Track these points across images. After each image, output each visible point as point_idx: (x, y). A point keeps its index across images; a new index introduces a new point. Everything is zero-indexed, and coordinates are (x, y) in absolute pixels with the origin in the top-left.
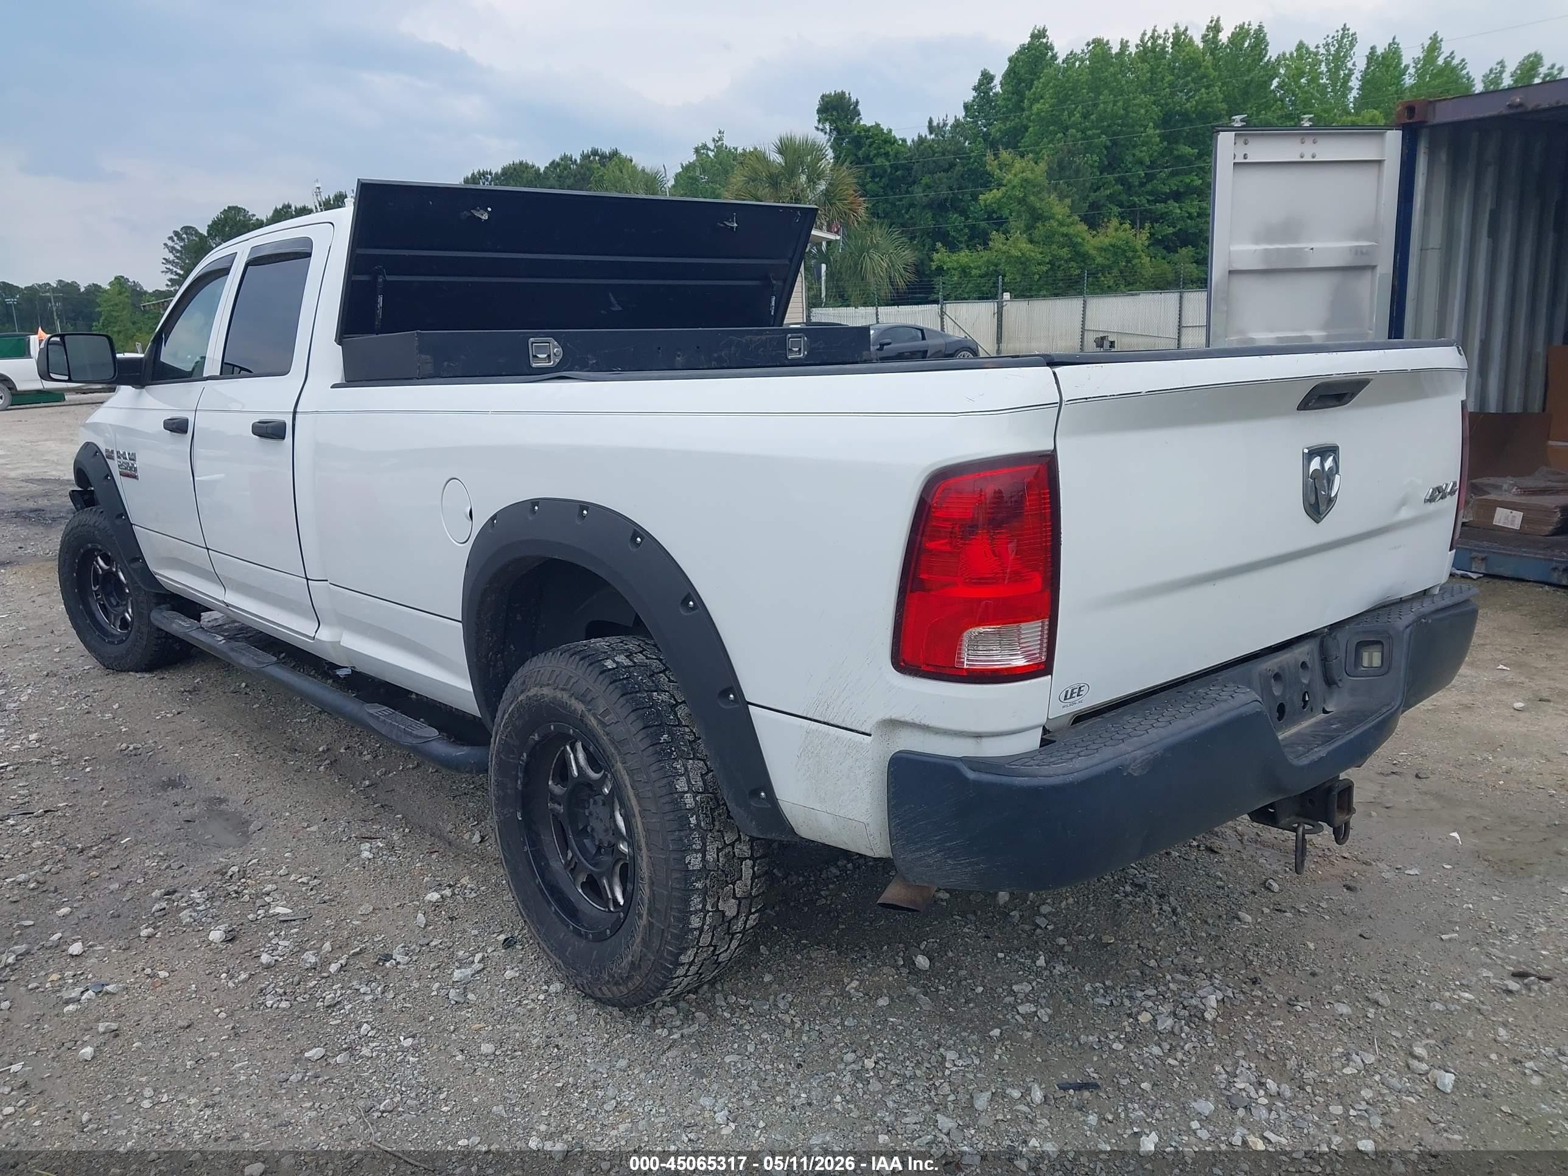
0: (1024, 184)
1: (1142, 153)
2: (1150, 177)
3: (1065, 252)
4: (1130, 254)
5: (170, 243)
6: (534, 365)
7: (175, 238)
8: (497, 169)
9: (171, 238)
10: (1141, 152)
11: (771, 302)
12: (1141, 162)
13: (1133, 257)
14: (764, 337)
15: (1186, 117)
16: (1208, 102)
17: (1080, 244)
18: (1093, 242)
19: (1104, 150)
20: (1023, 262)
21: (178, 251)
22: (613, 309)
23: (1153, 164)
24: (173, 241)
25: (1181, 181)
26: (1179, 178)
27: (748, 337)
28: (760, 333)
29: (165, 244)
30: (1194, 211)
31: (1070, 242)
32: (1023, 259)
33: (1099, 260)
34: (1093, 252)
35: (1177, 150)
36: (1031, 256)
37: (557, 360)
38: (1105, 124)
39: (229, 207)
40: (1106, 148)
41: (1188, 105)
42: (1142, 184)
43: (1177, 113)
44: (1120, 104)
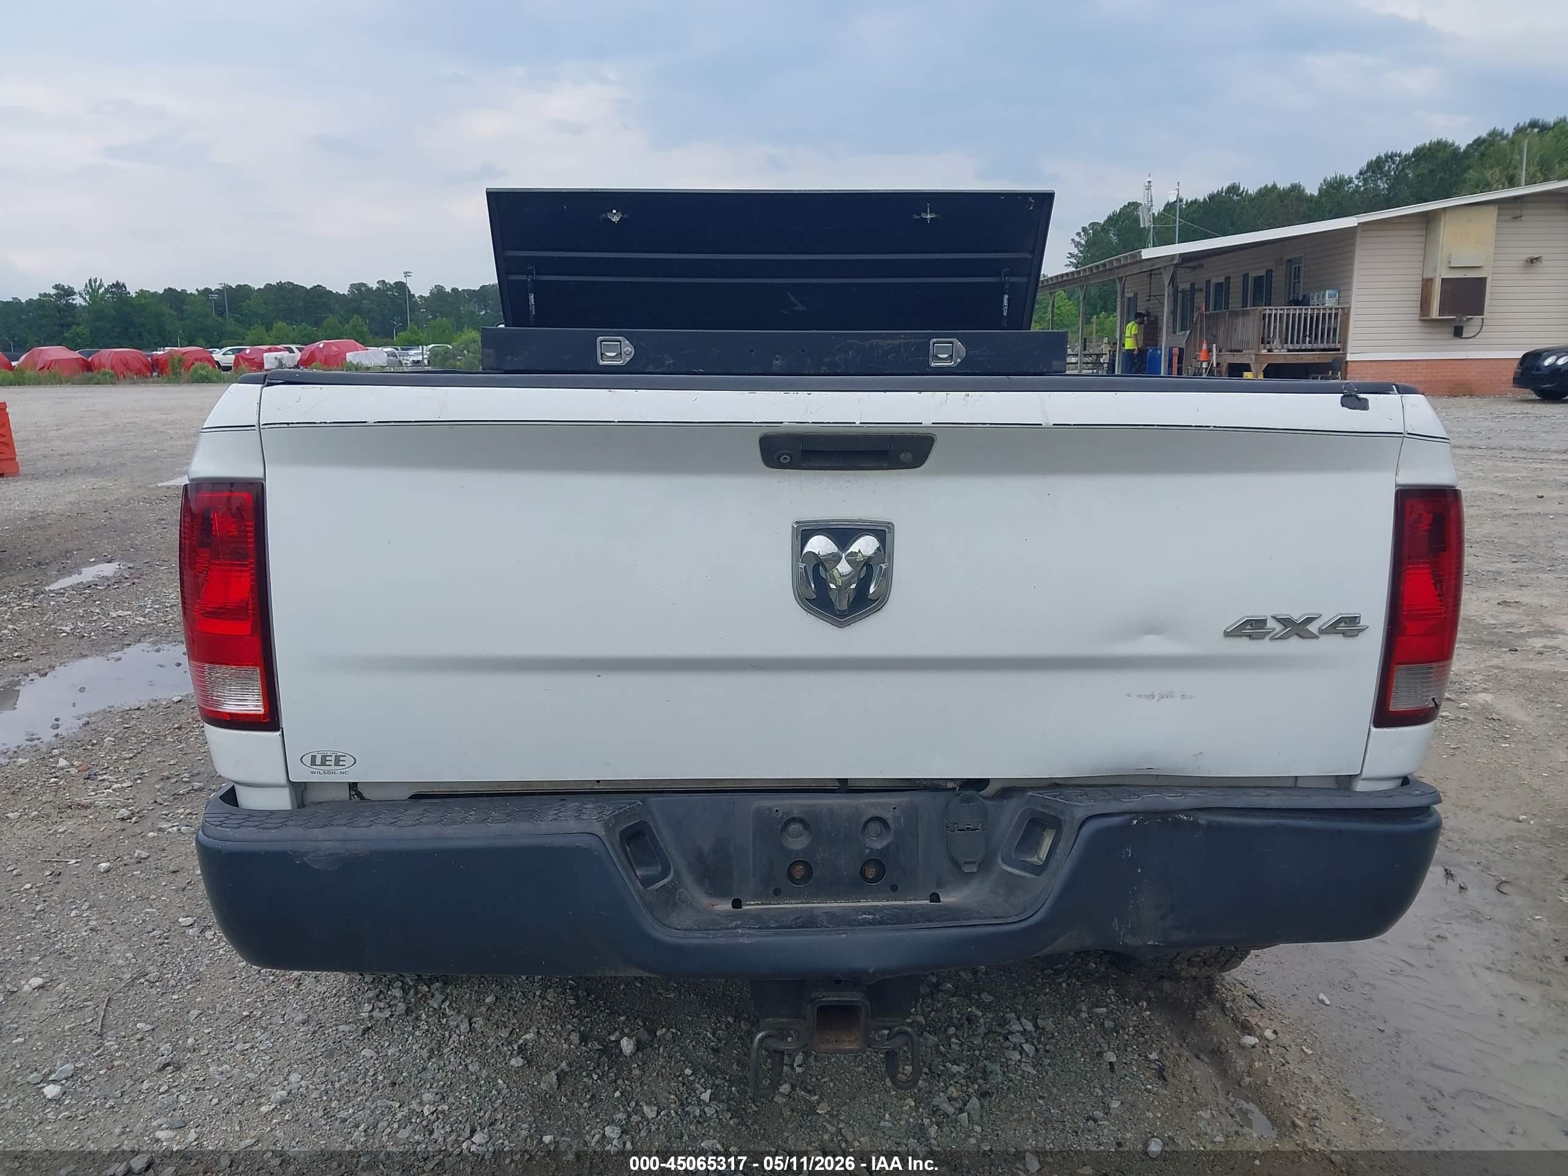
5: (1077, 239)
6: (601, 363)
7: (1082, 234)
8: (1408, 150)
9: (1078, 234)
11: (1003, 301)
14: (897, 342)
21: (1082, 246)
22: (796, 308)
24: (1080, 236)
27: (874, 342)
28: (893, 337)
29: (1073, 240)
37: (628, 359)
39: (1129, 203)
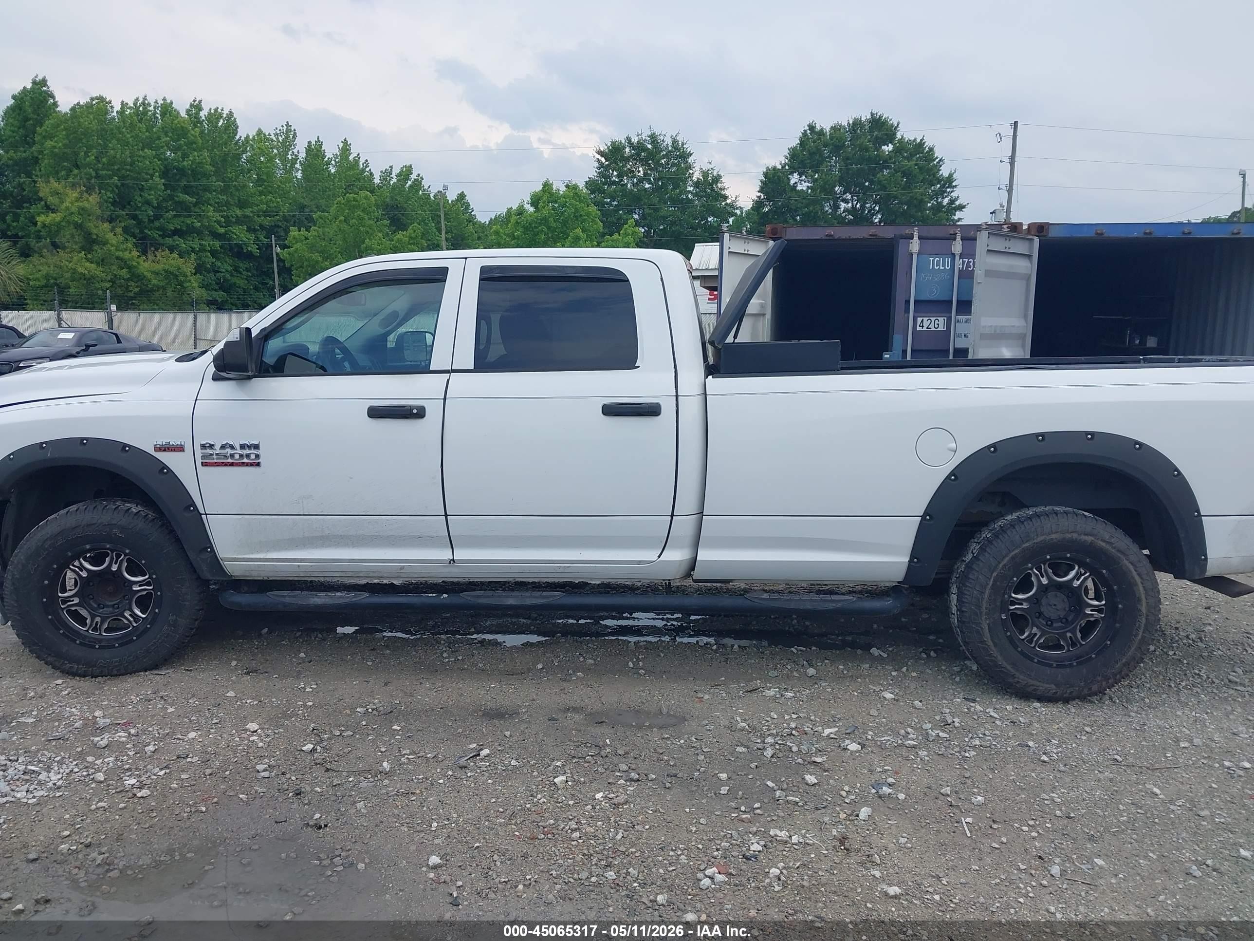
0: (82, 212)
1: (152, 197)
2: (157, 217)
3: (124, 273)
4: (182, 279)
10: (149, 195)
12: (148, 203)
13: (185, 281)
15: (182, 171)
16: (199, 163)
17: (135, 267)
18: (145, 266)
19: (115, 189)
20: (88, 280)
23: (159, 207)
25: (183, 222)
26: (182, 219)
30: (197, 247)
31: (124, 264)
32: (88, 276)
33: (154, 282)
34: (148, 275)
35: (177, 197)
36: (95, 274)
38: (116, 167)
40: (117, 186)
41: (185, 163)
42: (152, 221)
43: (175, 168)
44: (128, 152)
